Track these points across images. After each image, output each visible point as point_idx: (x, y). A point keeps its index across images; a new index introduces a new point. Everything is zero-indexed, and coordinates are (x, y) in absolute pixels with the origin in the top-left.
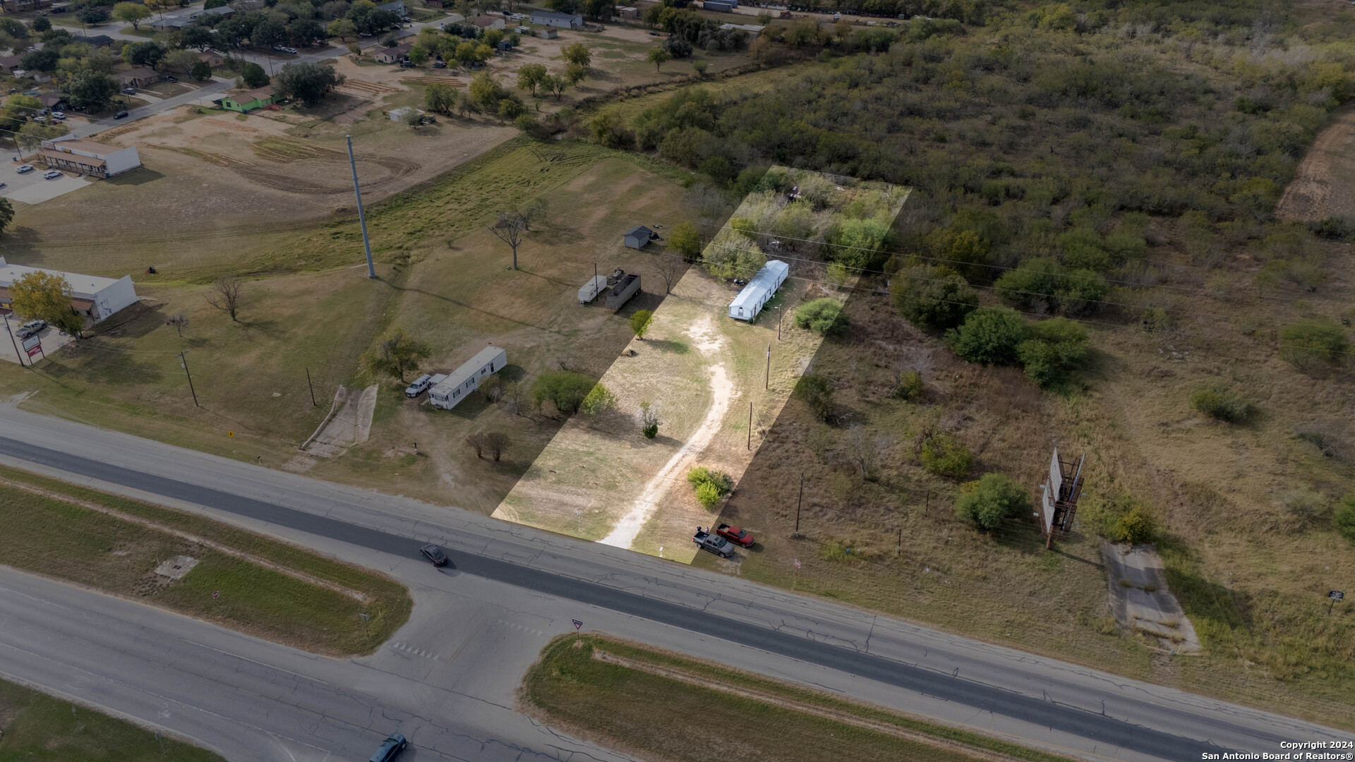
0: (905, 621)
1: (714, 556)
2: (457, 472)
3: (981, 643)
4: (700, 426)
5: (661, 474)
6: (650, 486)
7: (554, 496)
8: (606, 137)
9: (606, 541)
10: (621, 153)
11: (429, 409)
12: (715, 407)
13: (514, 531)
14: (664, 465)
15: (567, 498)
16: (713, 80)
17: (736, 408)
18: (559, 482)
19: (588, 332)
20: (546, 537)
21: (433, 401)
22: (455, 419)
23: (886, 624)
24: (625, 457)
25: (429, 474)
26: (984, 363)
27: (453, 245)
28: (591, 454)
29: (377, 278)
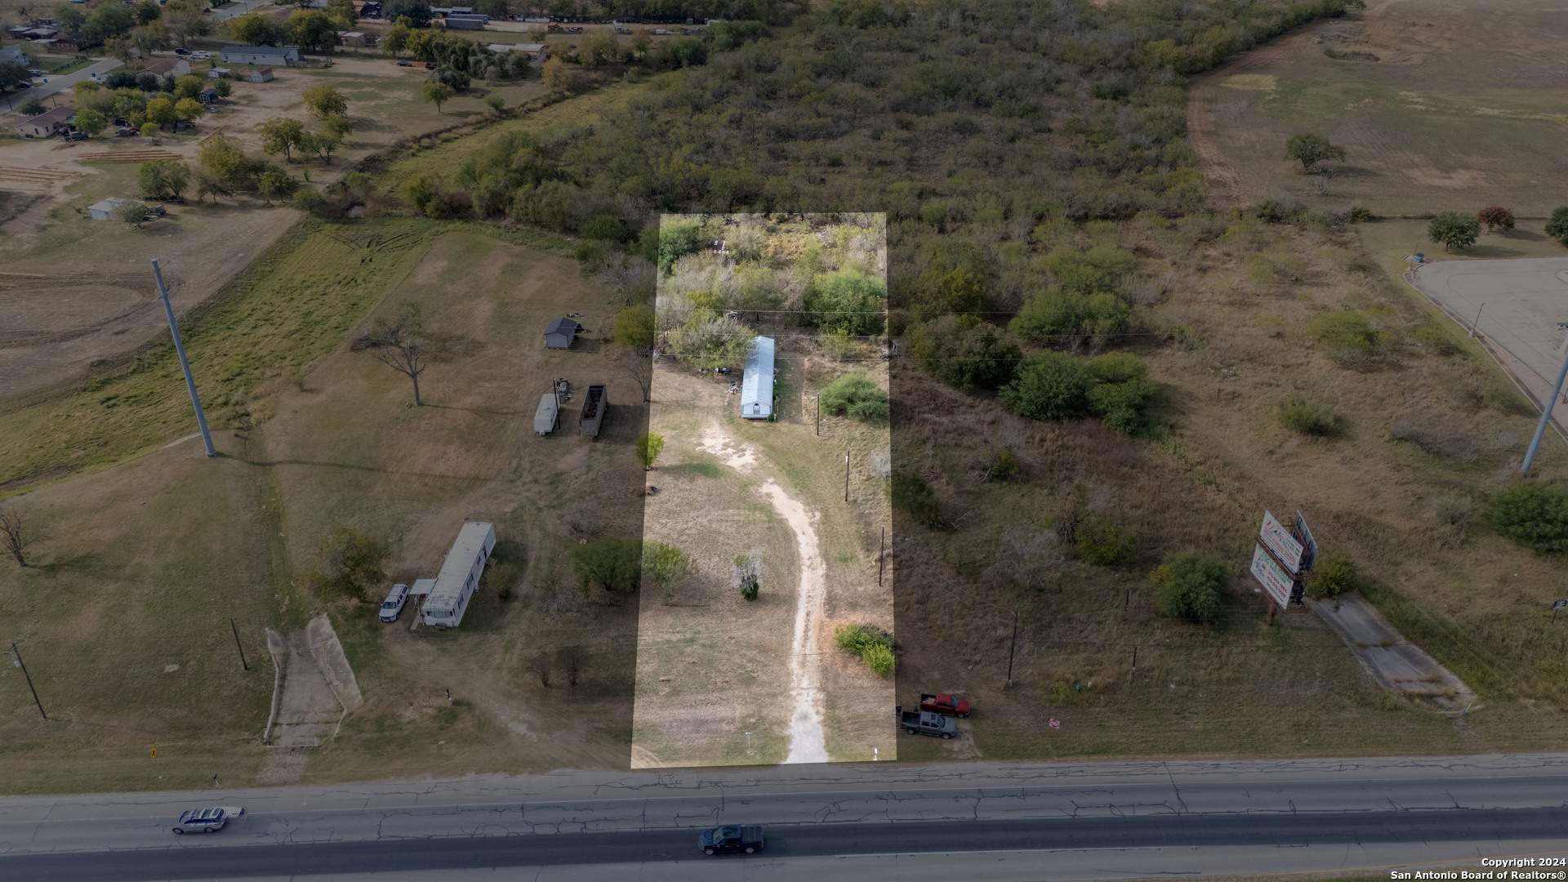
0: (1198, 759)
1: (936, 741)
2: (526, 716)
3: (1288, 761)
4: (800, 570)
5: (797, 645)
6: (794, 665)
7: (684, 714)
8: (430, 207)
9: (792, 759)
10: (458, 224)
11: (427, 633)
12: (801, 539)
13: (666, 780)
14: (793, 633)
15: (703, 712)
16: (515, 117)
17: (827, 534)
18: (676, 692)
19: (576, 473)
20: (715, 777)
21: (430, 621)
22: (472, 639)
23: (1182, 769)
24: (737, 634)
25: (487, 731)
26: (1057, 418)
27: (306, 386)
28: (691, 641)
29: (220, 455)
